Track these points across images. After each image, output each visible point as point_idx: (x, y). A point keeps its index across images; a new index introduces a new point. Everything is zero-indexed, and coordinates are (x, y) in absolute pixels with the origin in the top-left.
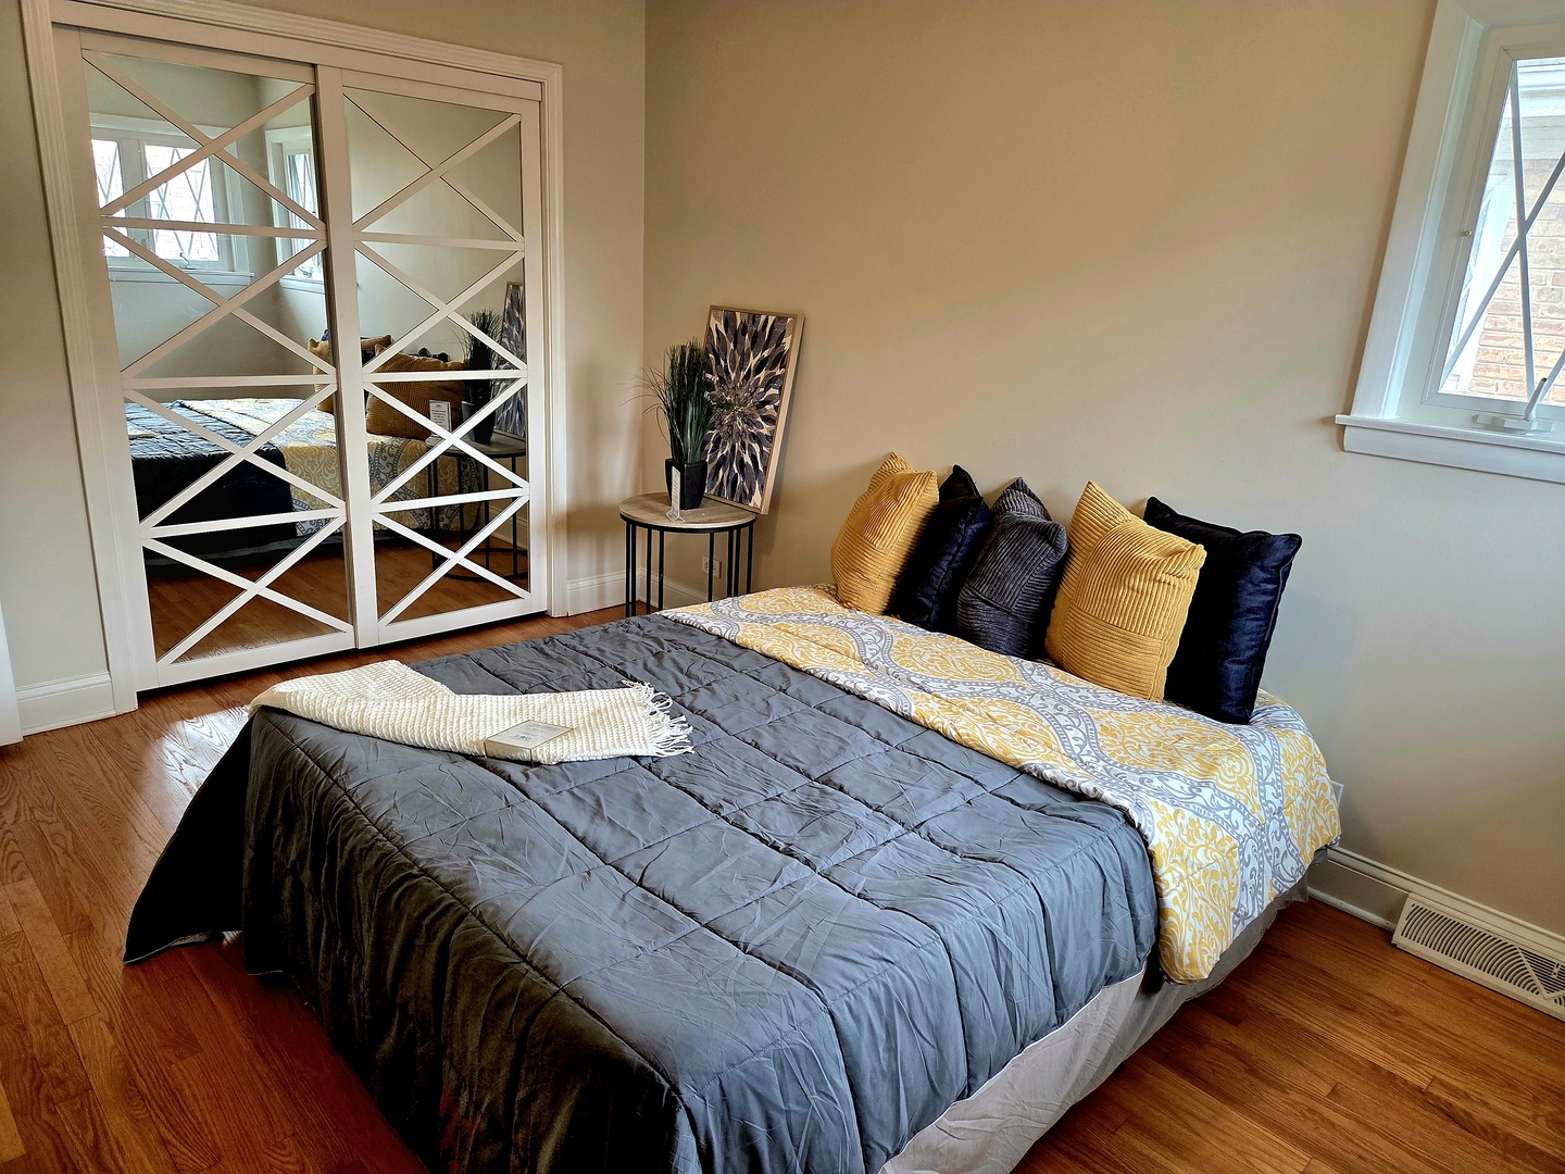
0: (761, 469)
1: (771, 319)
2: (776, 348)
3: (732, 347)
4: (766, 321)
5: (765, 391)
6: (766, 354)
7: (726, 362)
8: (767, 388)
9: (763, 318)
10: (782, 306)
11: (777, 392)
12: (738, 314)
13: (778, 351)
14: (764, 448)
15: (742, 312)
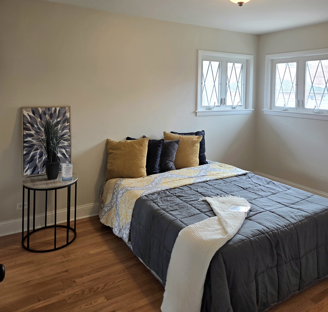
0: (67, 156)
1: (58, 109)
2: (63, 117)
3: (39, 120)
4: (56, 109)
5: (62, 131)
6: (59, 120)
7: (37, 125)
8: (63, 130)
9: (53, 109)
10: (63, 104)
11: (68, 131)
12: (40, 109)
13: (64, 118)
14: (67, 150)
15: (41, 108)
